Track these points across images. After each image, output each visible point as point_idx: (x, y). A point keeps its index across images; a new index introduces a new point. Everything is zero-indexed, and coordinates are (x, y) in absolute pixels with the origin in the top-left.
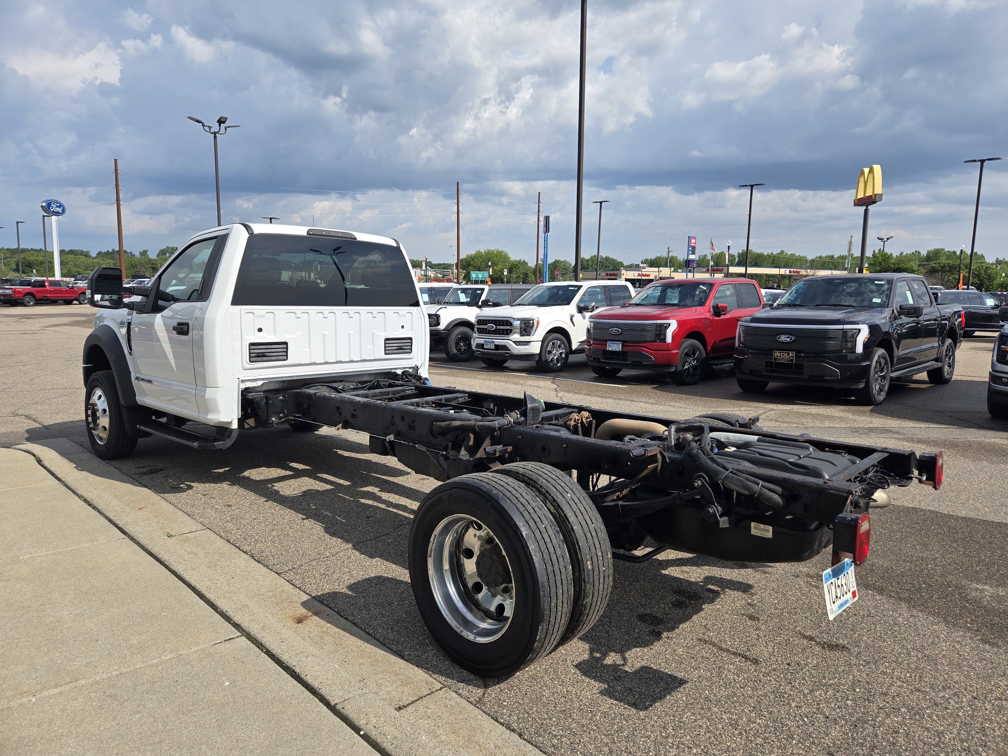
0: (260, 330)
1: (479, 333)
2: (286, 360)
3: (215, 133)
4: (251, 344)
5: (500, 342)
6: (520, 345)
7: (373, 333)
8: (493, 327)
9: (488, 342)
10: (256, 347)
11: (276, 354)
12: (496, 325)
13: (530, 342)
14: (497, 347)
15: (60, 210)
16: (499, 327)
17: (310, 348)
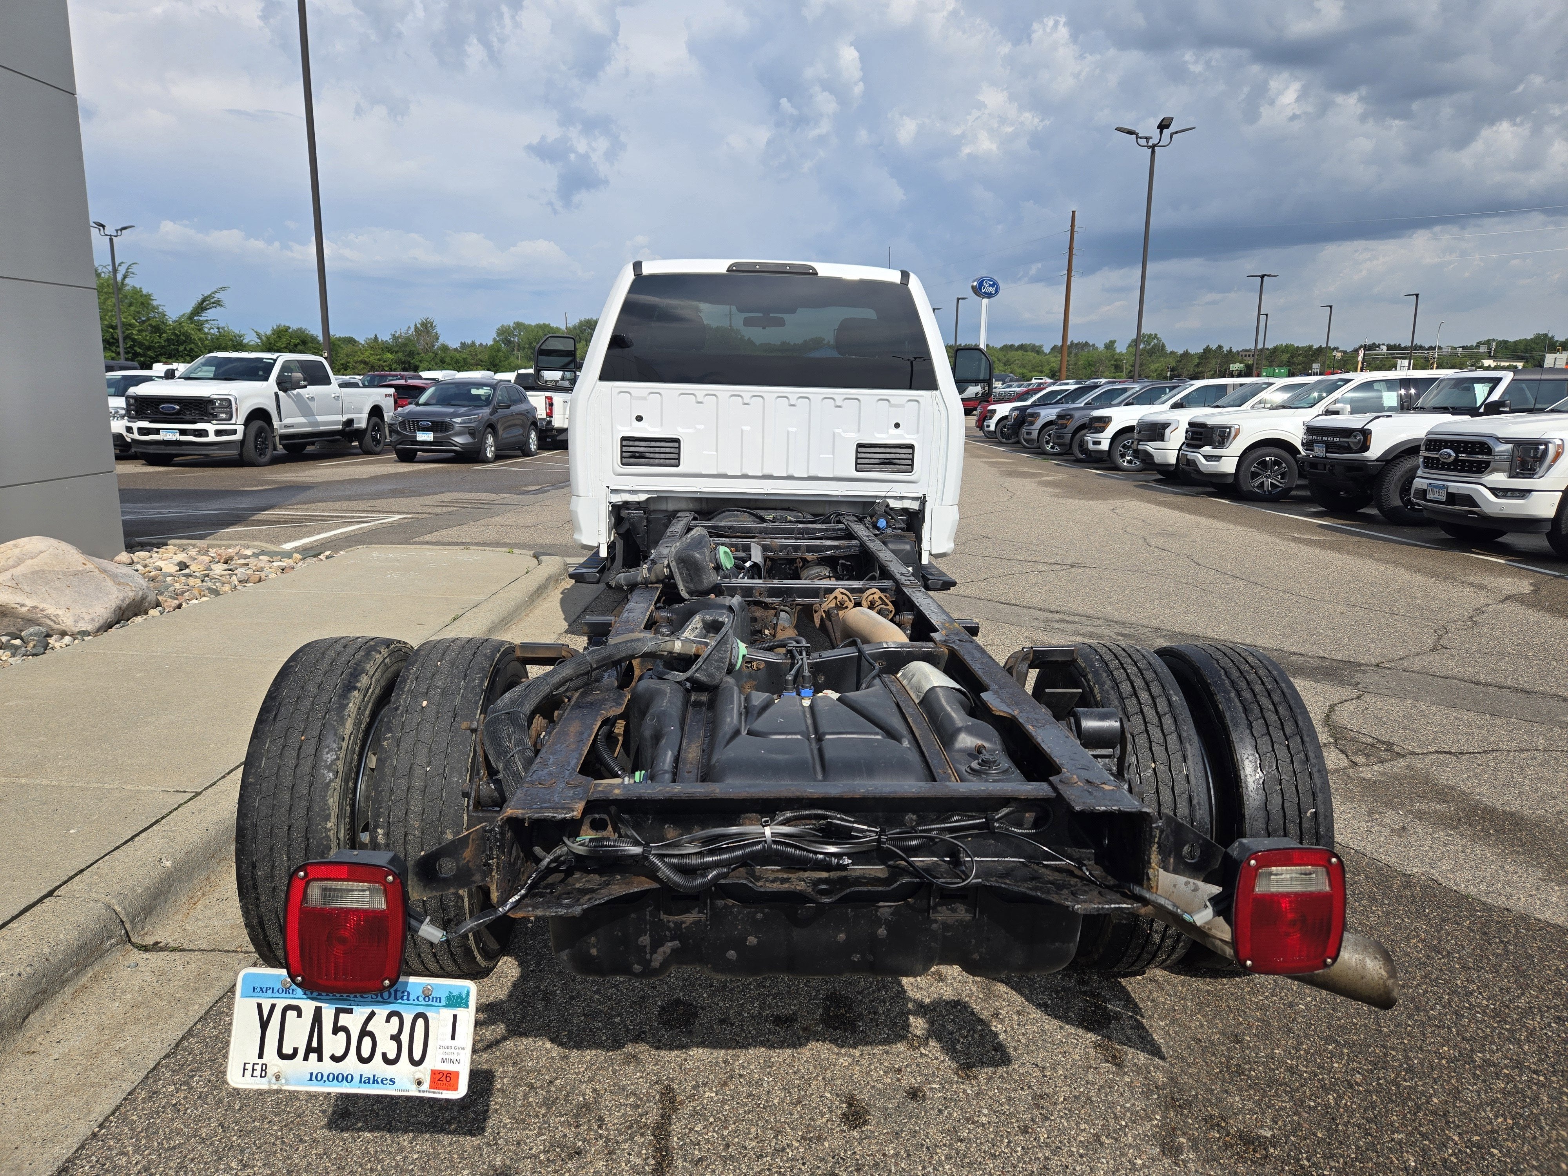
0: (639, 419)
1: (1426, 467)
2: (677, 466)
3: (1153, 147)
4: (624, 439)
5: (1458, 488)
6: (1505, 497)
7: (834, 433)
8: (1450, 455)
9: (1436, 486)
10: (631, 443)
11: (662, 456)
12: (1457, 452)
13: (1530, 491)
14: (1452, 498)
15: (992, 290)
16: (1462, 456)
17: (717, 451)
